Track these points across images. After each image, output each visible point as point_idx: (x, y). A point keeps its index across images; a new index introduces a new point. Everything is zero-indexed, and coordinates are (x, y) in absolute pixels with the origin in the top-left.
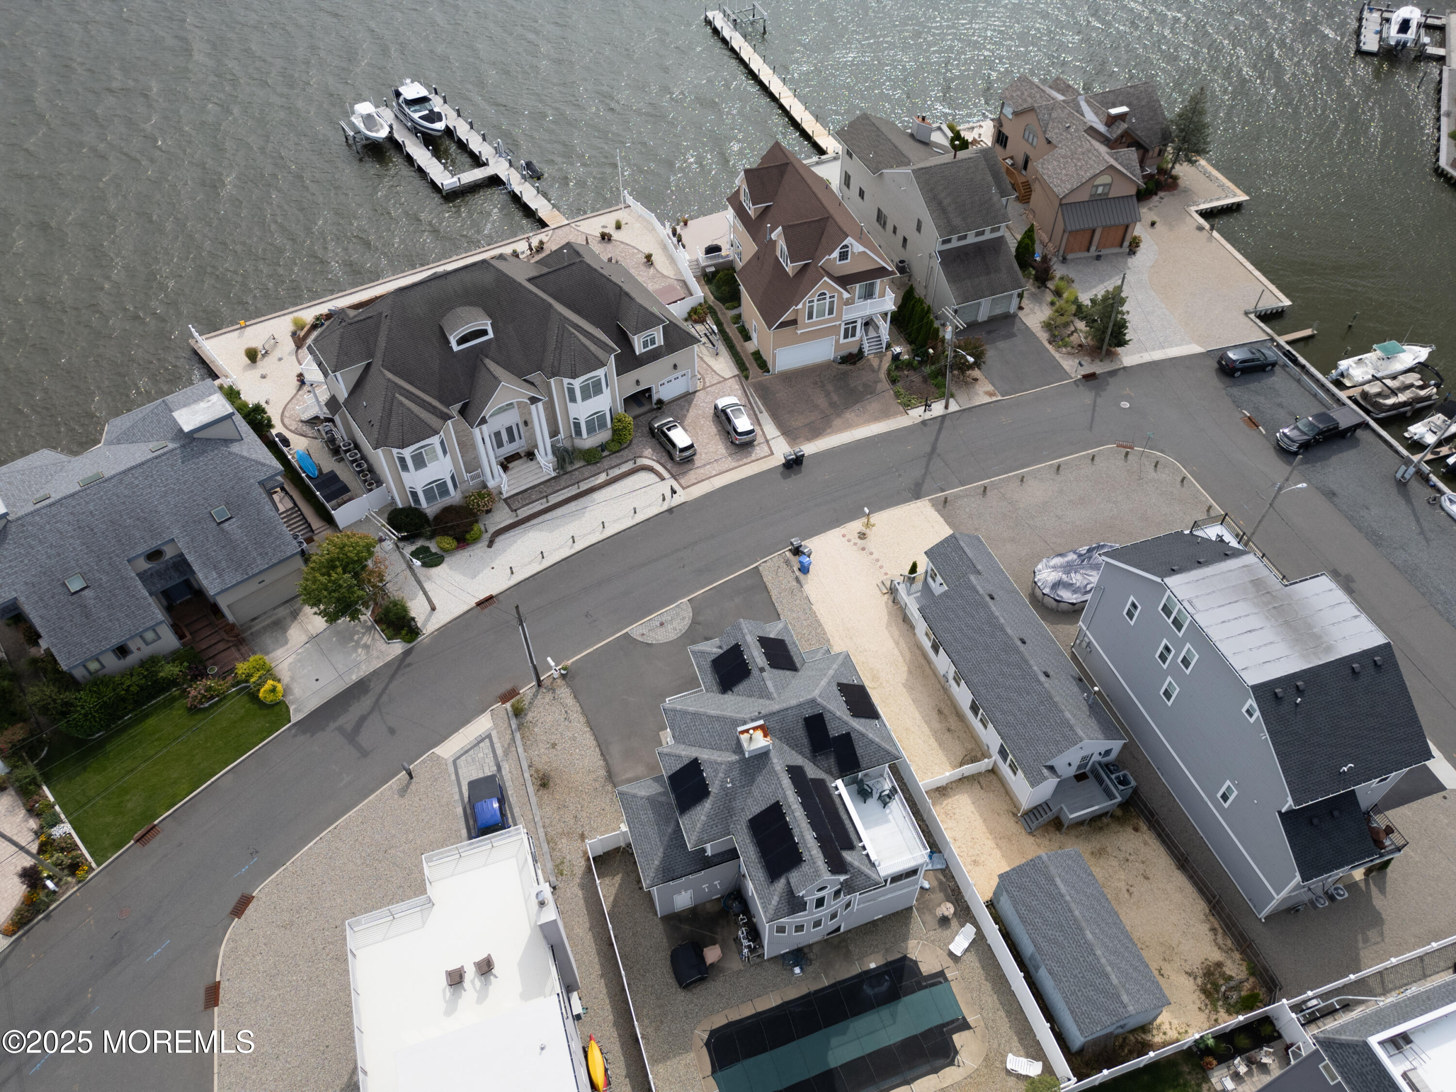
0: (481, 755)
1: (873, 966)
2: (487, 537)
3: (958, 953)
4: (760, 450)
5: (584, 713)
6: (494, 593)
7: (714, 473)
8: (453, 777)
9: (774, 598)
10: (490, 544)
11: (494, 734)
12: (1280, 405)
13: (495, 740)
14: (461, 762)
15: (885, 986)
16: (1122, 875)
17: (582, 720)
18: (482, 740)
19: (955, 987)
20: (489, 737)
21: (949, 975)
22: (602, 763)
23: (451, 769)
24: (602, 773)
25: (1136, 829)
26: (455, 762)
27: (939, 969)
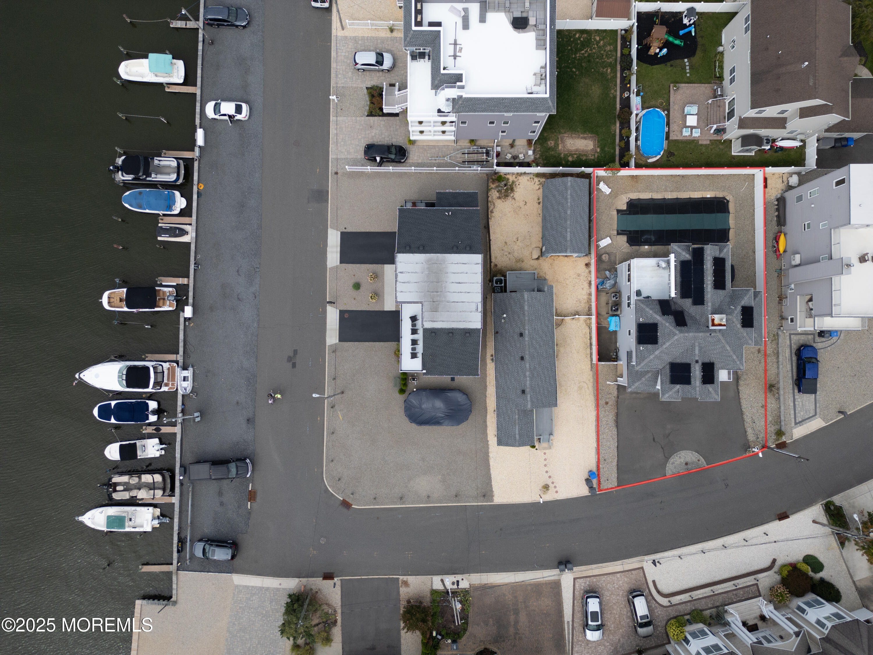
0: (802, 413)
1: (646, 247)
2: (776, 568)
3: (608, 238)
4: (582, 584)
5: (743, 420)
6: (777, 522)
7: (618, 575)
8: (818, 405)
9: (616, 460)
10: (774, 561)
11: (793, 424)
12: (222, 504)
13: (793, 420)
14: (812, 413)
15: (644, 237)
16: (516, 248)
17: (745, 417)
18: (800, 422)
19: (615, 227)
20: (796, 424)
21: (615, 232)
22: (740, 388)
23: (818, 410)
24: (741, 382)
25: (496, 265)
26: (816, 415)
27: (619, 236)
